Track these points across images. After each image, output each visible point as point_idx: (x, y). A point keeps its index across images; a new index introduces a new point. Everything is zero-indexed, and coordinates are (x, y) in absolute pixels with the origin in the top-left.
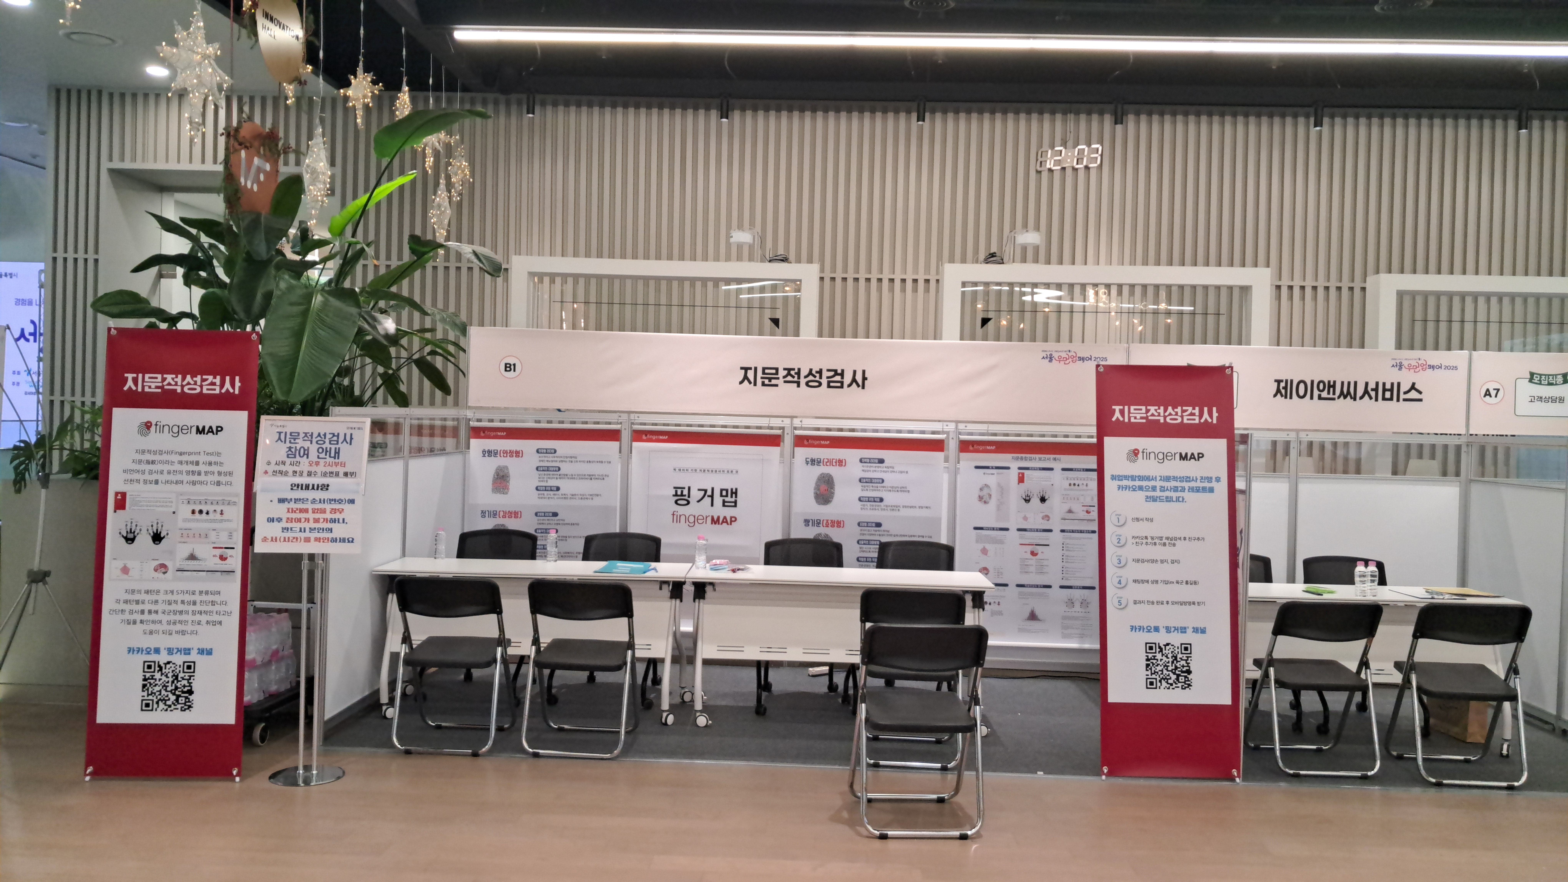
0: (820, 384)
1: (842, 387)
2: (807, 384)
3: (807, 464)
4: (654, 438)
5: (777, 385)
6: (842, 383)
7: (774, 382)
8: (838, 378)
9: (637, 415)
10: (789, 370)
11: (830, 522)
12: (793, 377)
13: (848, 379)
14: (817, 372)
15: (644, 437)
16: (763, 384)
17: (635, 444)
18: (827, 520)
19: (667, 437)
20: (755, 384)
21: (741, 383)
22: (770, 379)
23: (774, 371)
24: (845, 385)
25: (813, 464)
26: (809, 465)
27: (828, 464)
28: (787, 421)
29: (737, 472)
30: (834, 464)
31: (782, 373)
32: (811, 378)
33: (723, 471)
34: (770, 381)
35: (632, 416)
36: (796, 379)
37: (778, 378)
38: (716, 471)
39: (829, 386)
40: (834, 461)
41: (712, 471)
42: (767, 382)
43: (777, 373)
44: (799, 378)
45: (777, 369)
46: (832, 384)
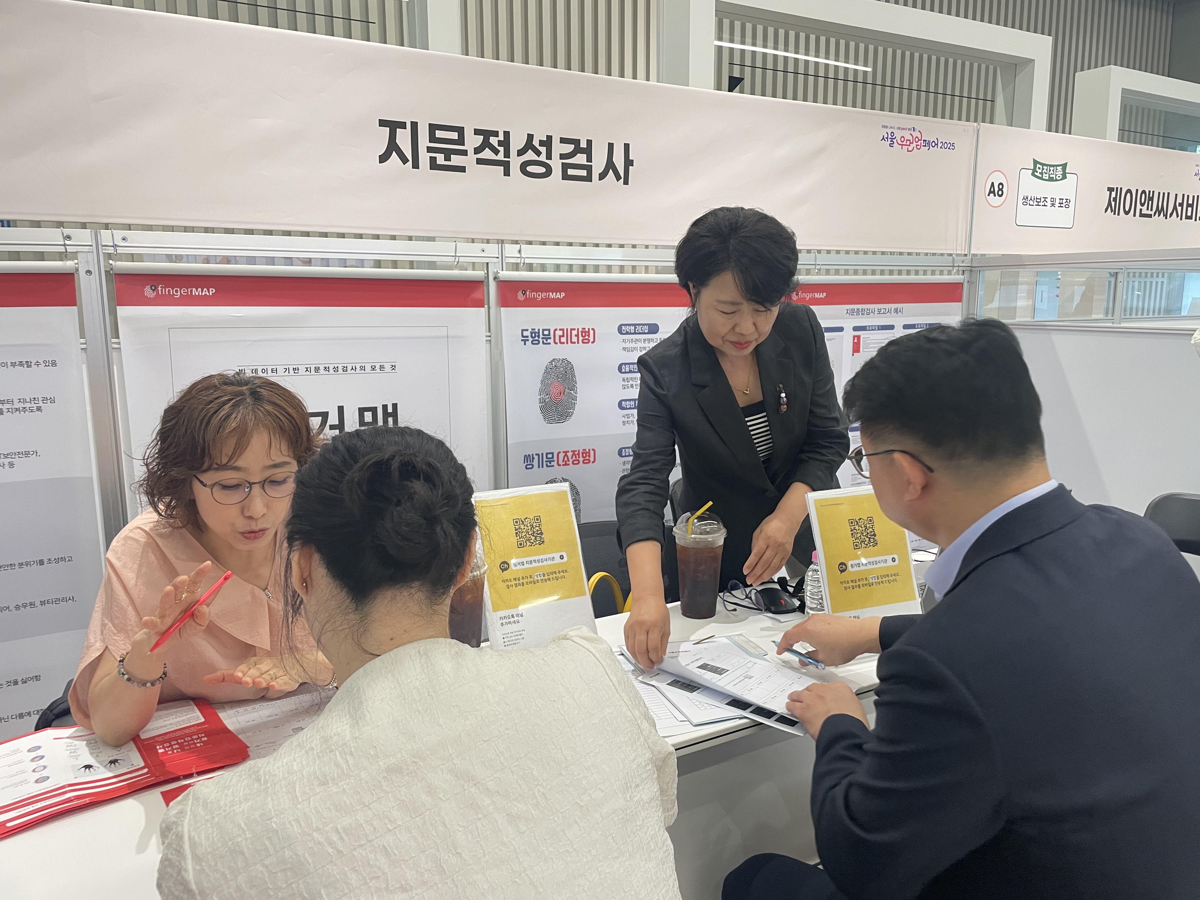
0: (549, 171)
1: (588, 178)
2: (523, 169)
3: (525, 341)
4: (178, 293)
5: (462, 169)
6: (589, 169)
7: (455, 160)
8: (581, 159)
9: (119, 234)
10: (487, 134)
11: (570, 454)
12: (496, 152)
13: (599, 164)
14: (542, 143)
15: (148, 292)
16: (434, 165)
17: (123, 311)
18: (566, 452)
19: (212, 291)
20: (416, 165)
21: (383, 158)
22: (448, 156)
23: (454, 136)
24: (595, 176)
25: (535, 343)
26: (529, 343)
27: (563, 340)
28: (493, 250)
29: (393, 367)
30: (575, 339)
31: (472, 141)
32: (530, 155)
33: (363, 368)
34: (448, 158)
35: (106, 236)
36: (501, 157)
37: (464, 153)
38: (345, 369)
39: (566, 177)
40: (574, 333)
41: (336, 369)
42: (440, 159)
43: (461, 141)
44: (507, 154)
45: (460, 131)
46: (571, 172)
